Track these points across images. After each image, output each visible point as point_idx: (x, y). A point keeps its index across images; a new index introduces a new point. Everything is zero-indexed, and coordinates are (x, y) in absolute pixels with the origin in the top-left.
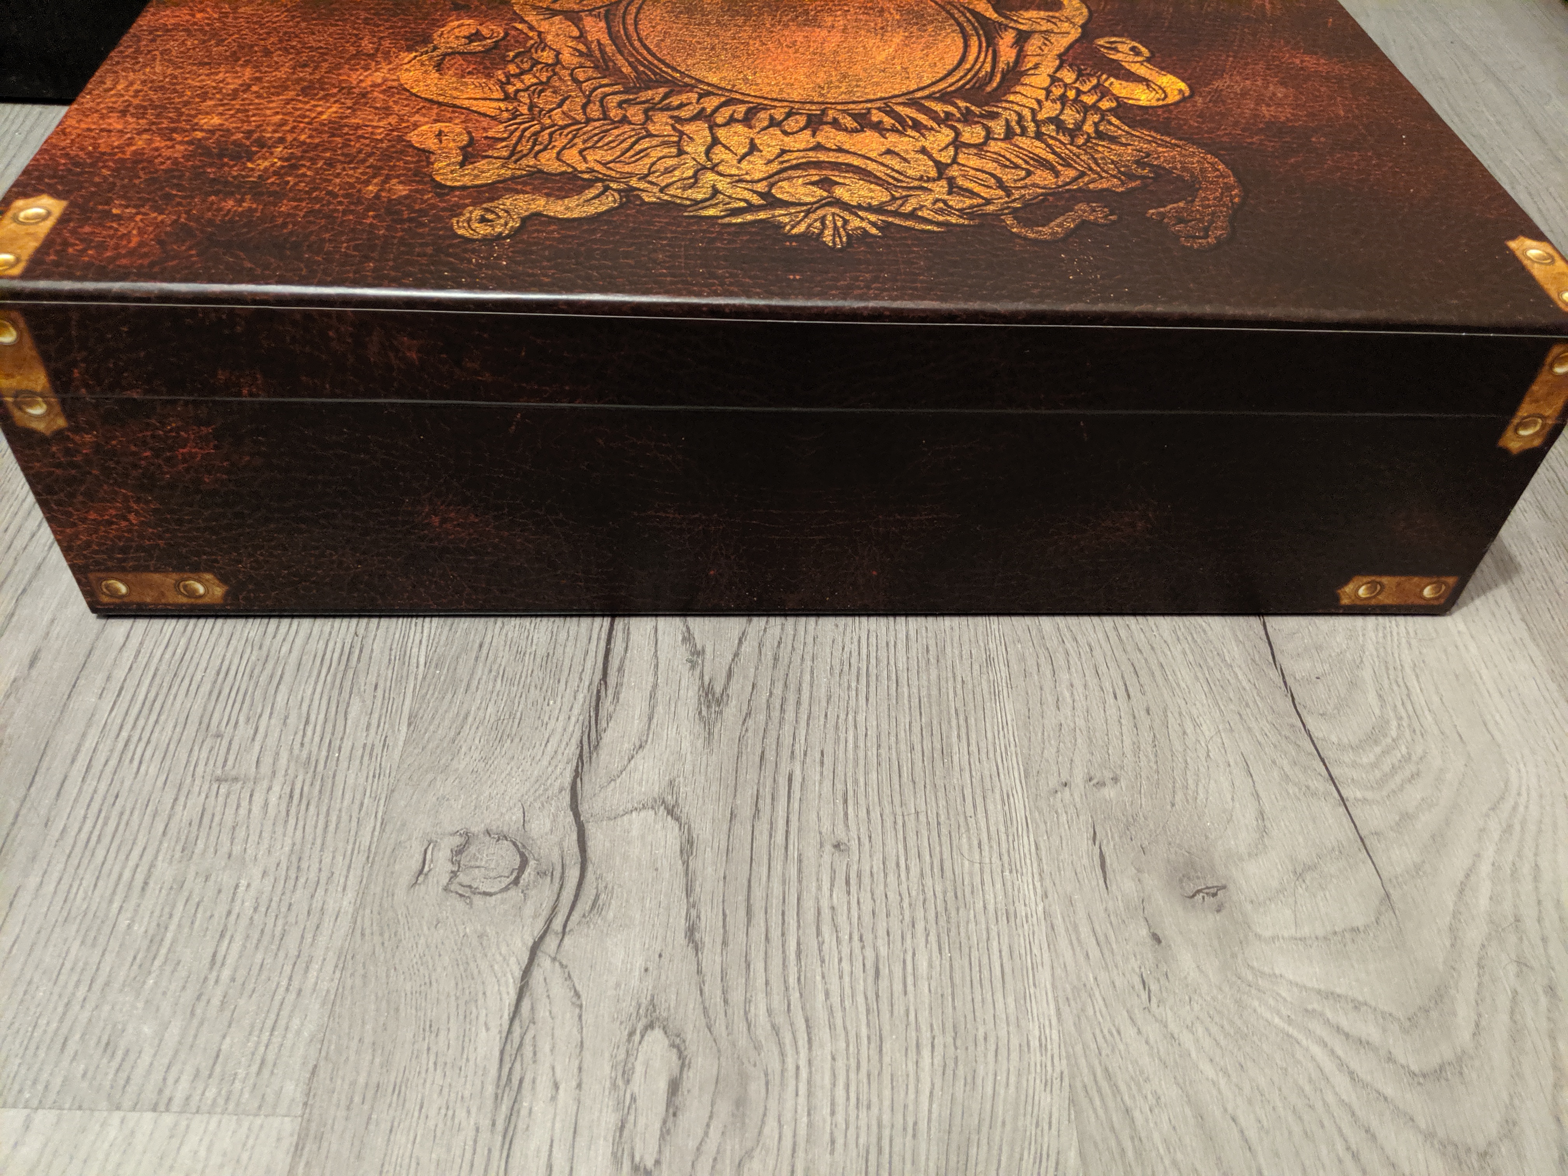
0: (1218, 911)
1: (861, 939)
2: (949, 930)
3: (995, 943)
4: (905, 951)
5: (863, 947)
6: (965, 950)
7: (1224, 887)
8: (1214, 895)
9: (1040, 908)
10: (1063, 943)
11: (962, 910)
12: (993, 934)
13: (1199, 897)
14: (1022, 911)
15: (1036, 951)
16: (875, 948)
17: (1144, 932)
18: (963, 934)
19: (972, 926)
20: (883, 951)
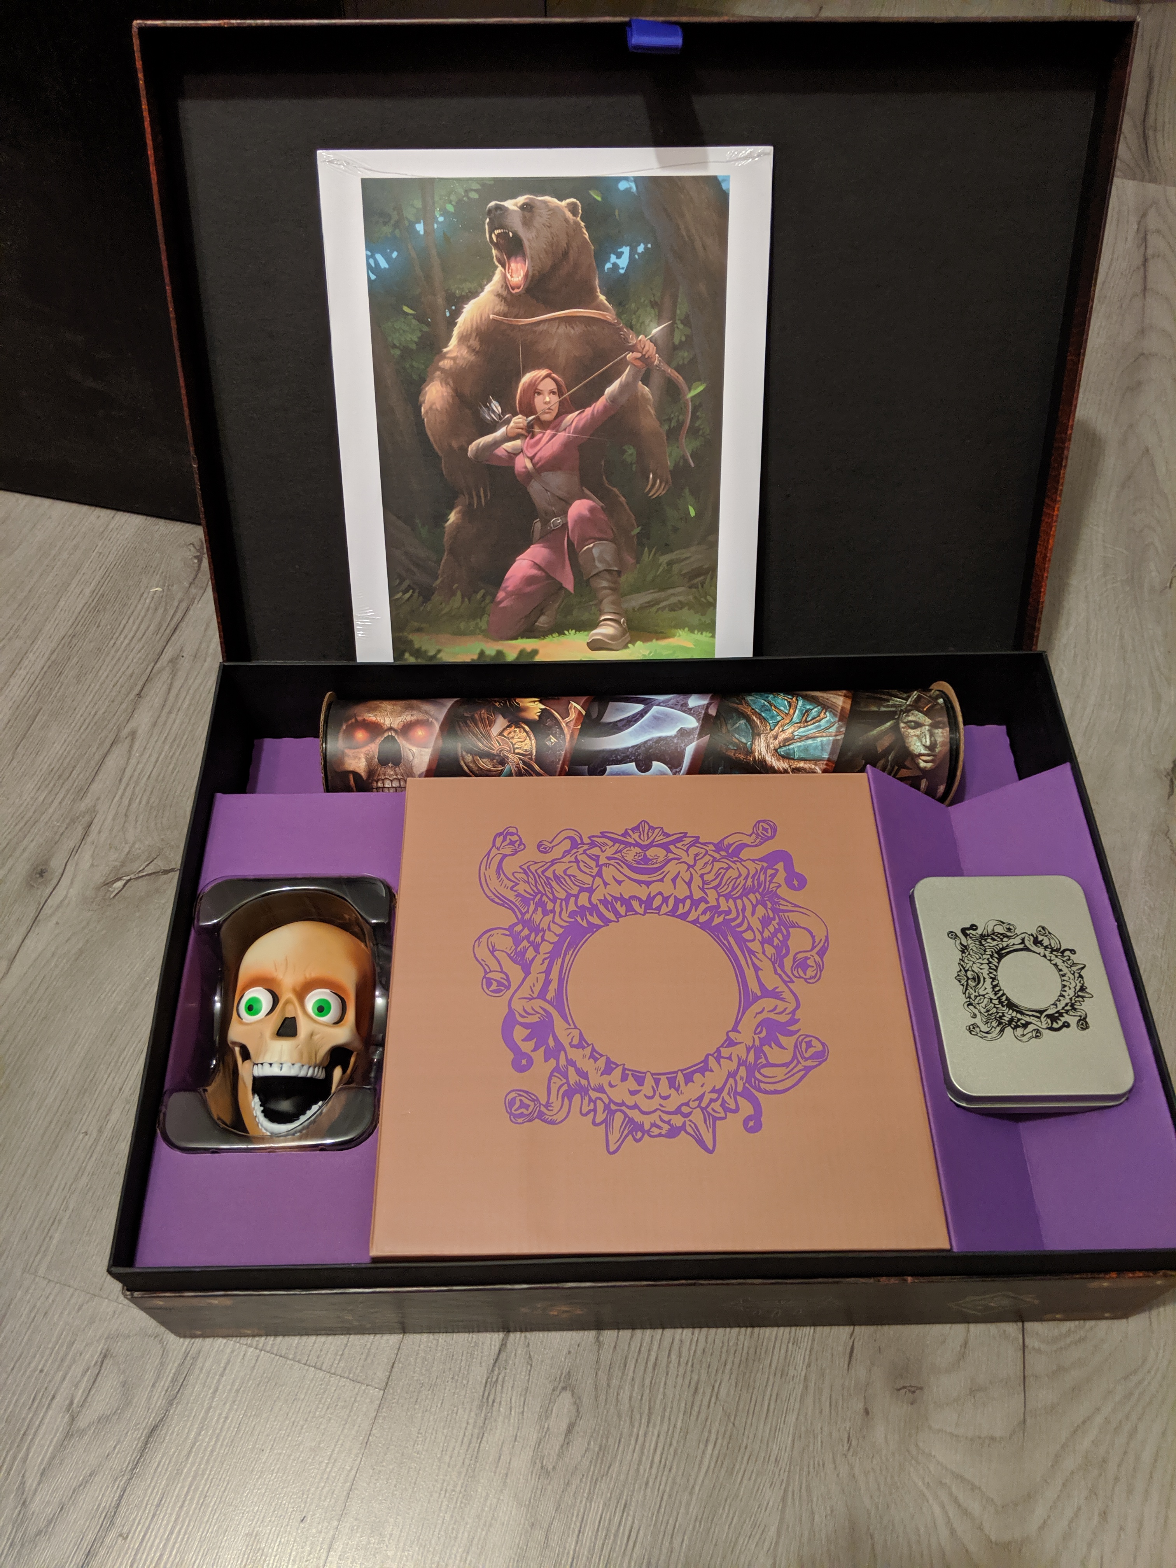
0: (912, 1404)
1: (692, 1366)
2: (745, 1374)
3: (769, 1389)
4: (716, 1381)
5: (692, 1371)
6: (751, 1390)
7: (921, 1388)
8: (914, 1392)
9: (803, 1374)
10: (809, 1400)
11: (756, 1363)
12: (770, 1383)
13: (903, 1391)
14: (792, 1372)
15: (792, 1400)
16: (699, 1375)
17: (861, 1406)
18: (752, 1378)
19: (759, 1375)
20: (704, 1377)
